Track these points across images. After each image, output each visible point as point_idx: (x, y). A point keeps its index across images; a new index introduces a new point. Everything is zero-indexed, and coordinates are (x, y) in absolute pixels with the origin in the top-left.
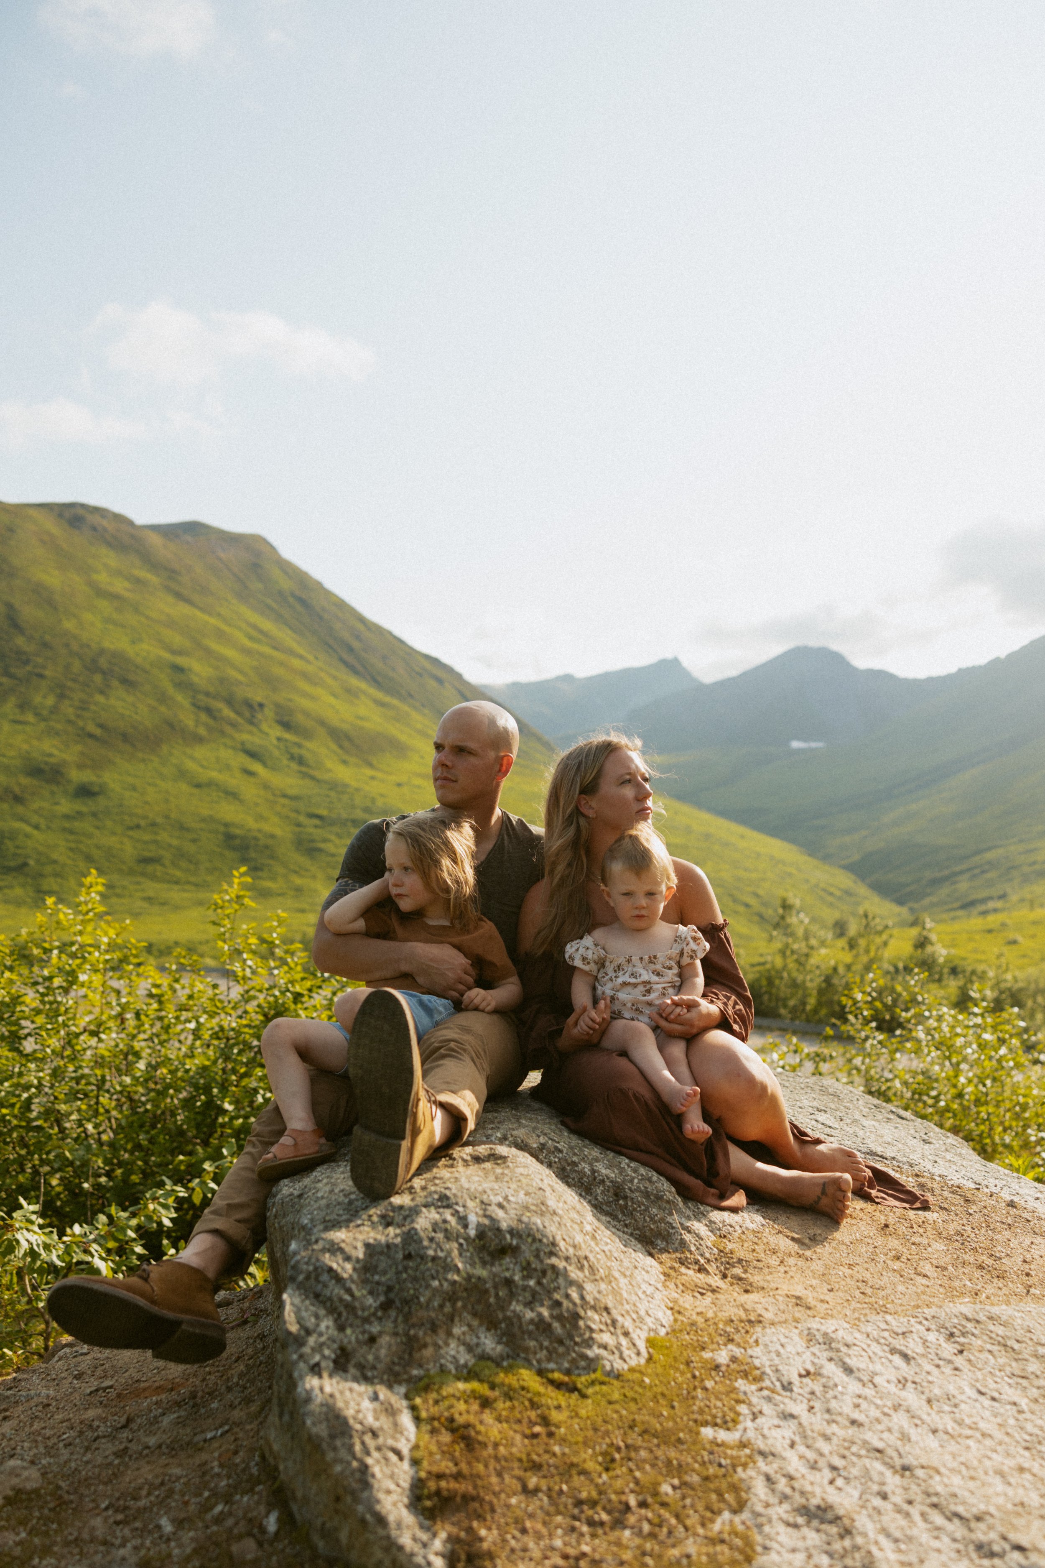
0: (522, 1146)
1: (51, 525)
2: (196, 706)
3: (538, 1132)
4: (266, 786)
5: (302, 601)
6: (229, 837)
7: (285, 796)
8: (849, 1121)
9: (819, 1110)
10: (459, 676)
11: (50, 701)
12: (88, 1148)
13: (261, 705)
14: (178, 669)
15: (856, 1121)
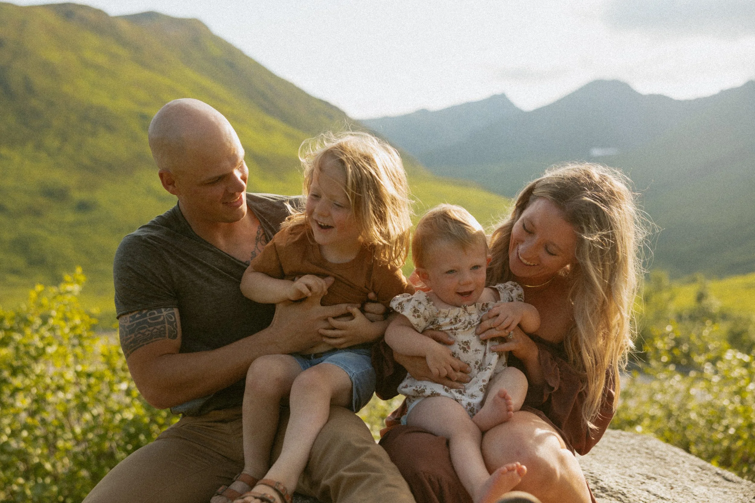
1: (51, 19)
5: (229, 64)
8: (679, 489)
9: (649, 478)
11: (57, 143)
15: (685, 489)
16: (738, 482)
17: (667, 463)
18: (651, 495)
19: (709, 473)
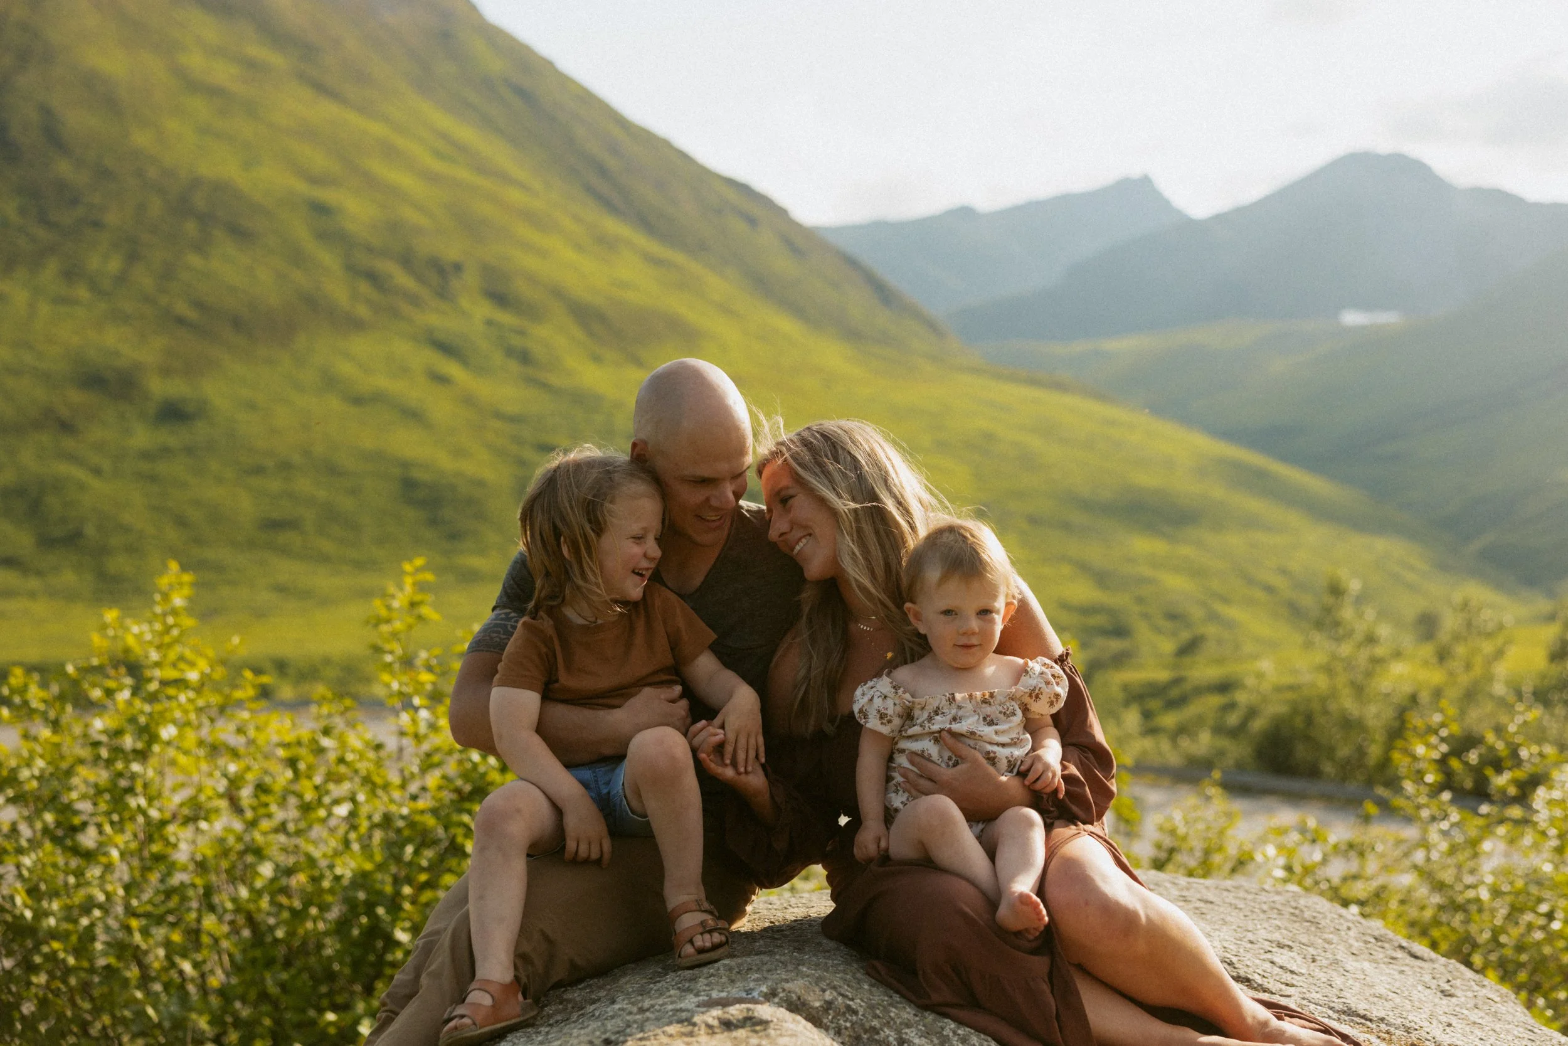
0: (796, 1006)
2: (353, 270)
3: (823, 985)
4: (468, 400)
5: (521, 92)
6: (409, 485)
7: (498, 415)
8: (1325, 963)
9: (1280, 946)
10: (782, 212)
11: (114, 265)
12: (184, 997)
13: (458, 267)
14: (320, 209)
15: (1336, 962)
16: (1431, 960)
17: (1319, 928)
18: (1275, 968)
19: (1386, 945)
